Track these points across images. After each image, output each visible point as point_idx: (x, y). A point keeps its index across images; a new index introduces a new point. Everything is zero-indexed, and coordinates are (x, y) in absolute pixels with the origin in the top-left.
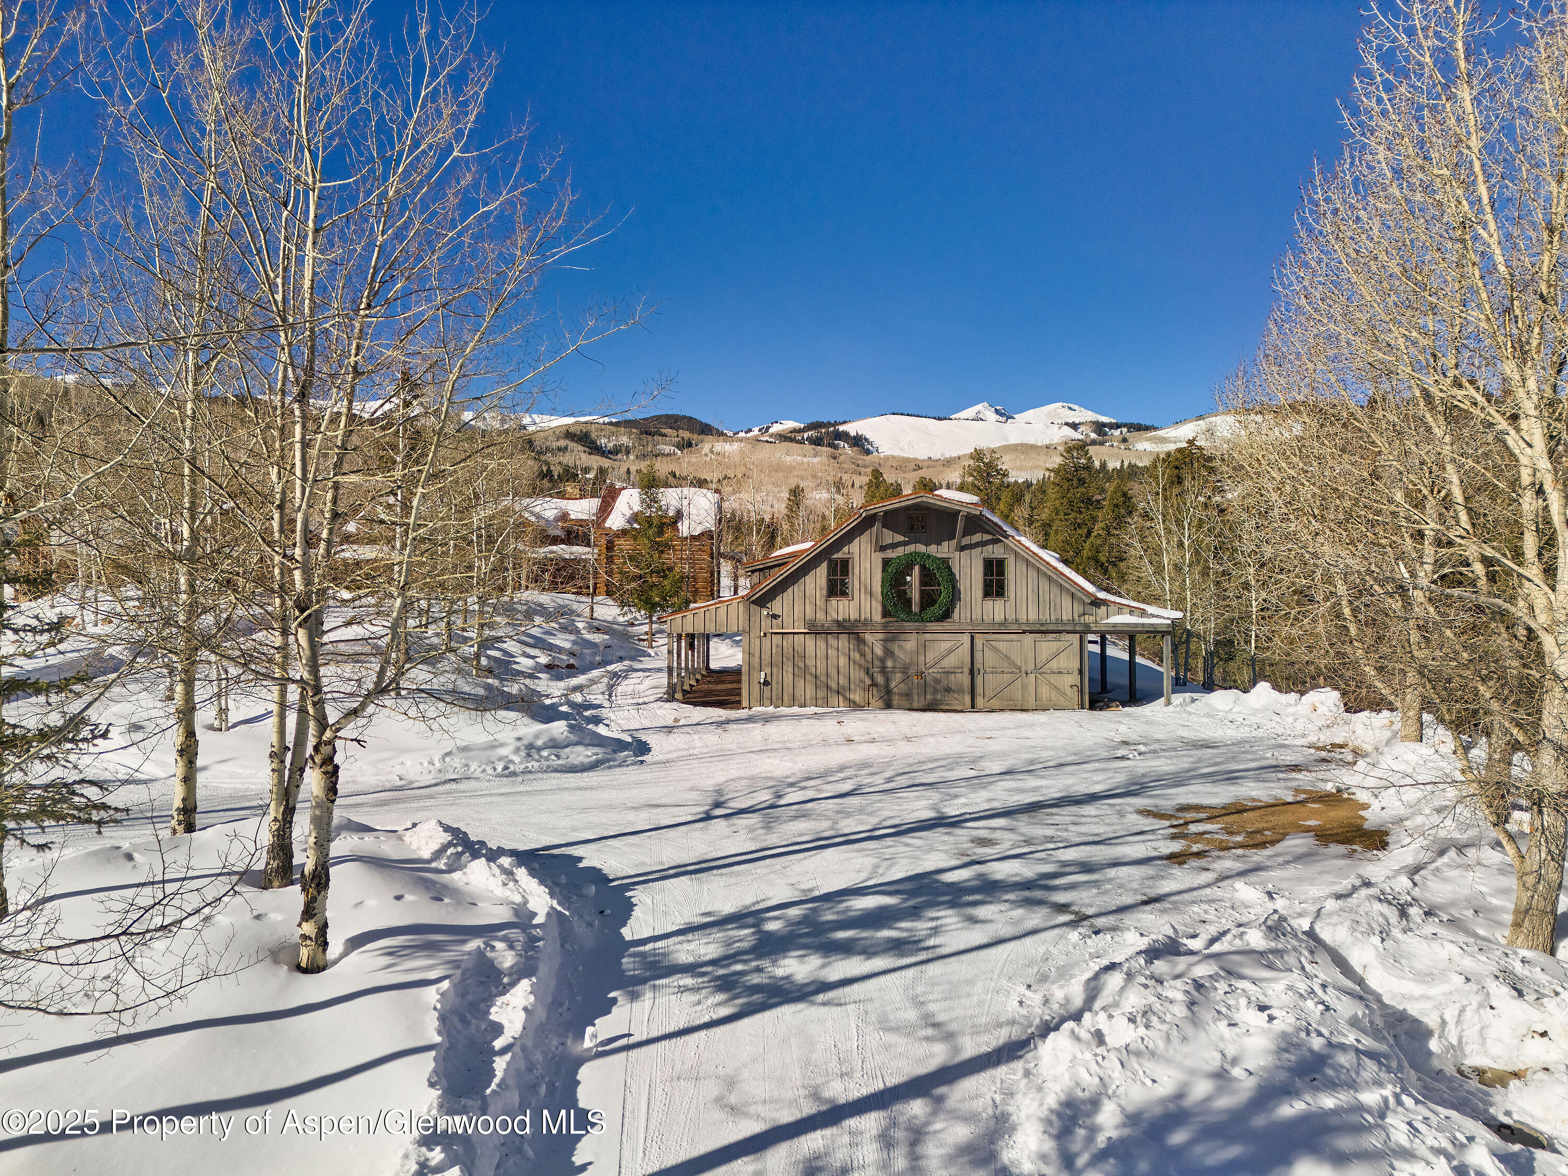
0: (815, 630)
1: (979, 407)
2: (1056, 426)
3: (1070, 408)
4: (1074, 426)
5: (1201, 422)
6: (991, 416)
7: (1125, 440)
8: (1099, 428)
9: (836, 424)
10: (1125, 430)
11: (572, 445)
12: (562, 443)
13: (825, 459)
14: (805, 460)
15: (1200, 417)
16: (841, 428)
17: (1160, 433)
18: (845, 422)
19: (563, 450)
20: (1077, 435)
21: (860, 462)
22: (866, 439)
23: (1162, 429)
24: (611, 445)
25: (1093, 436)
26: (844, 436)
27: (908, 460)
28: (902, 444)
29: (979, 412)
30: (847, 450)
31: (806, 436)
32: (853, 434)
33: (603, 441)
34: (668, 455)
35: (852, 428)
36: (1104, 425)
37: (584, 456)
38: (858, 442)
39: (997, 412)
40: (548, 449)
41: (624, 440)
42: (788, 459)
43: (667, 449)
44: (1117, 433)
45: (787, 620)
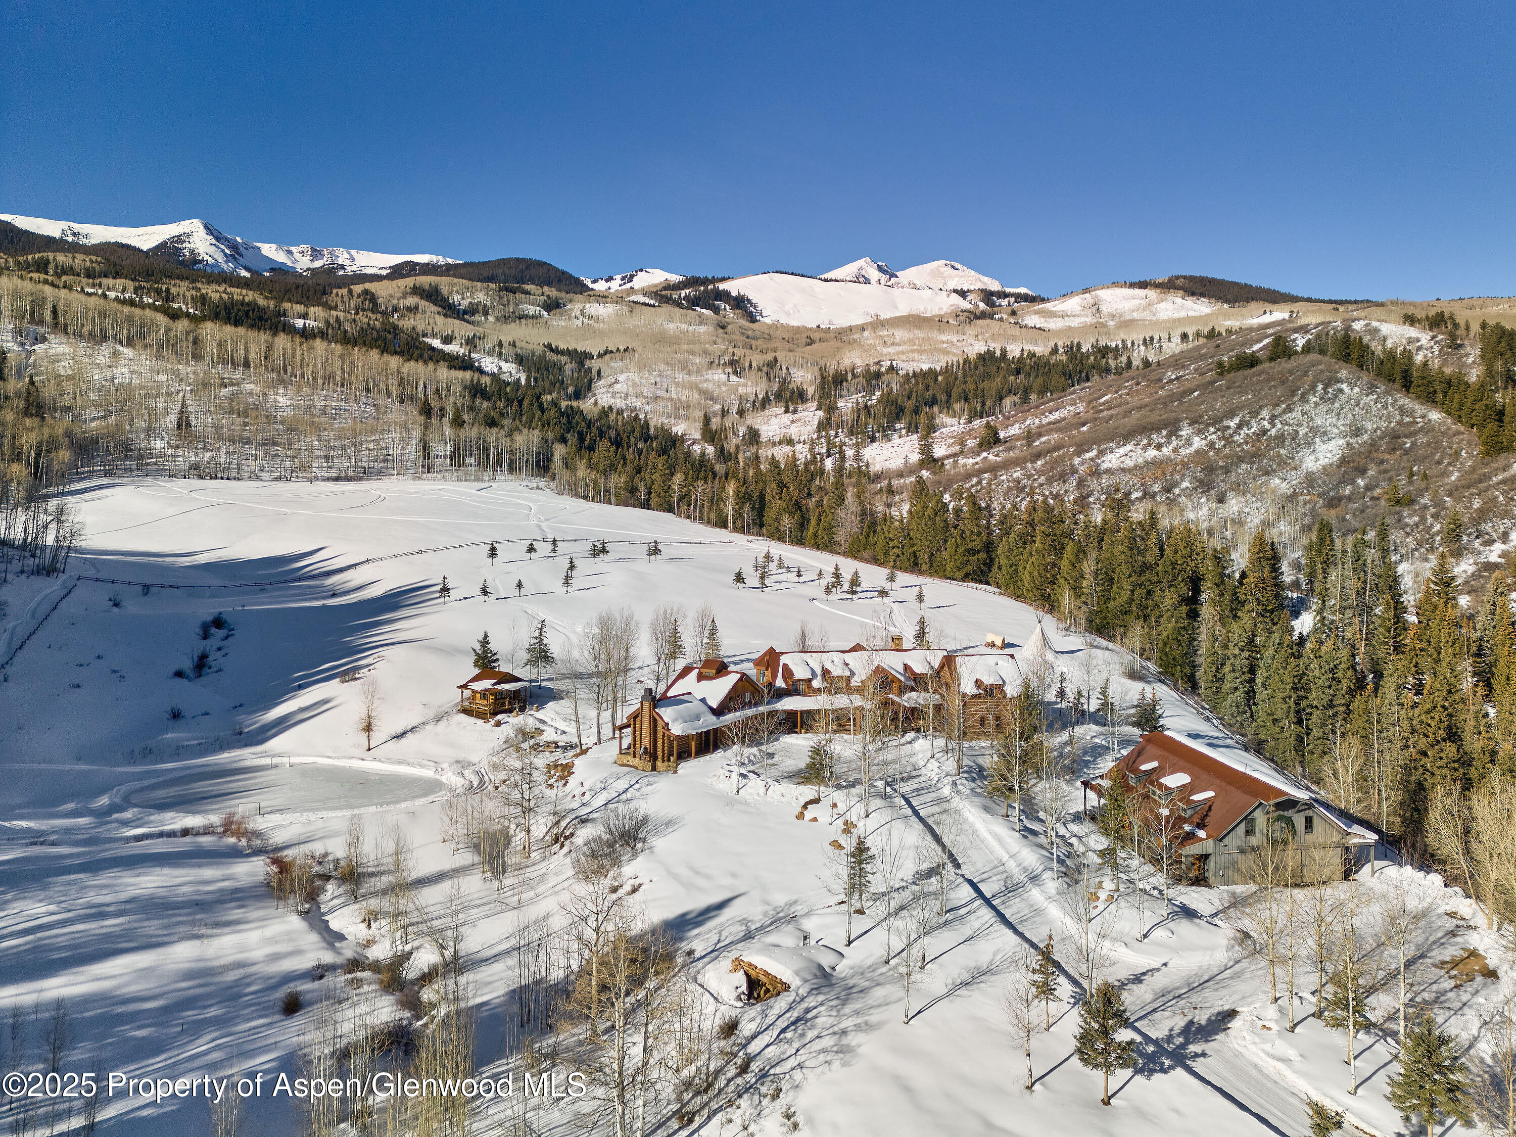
0: (1242, 851)
1: (861, 262)
2: (944, 293)
3: (953, 267)
4: (963, 294)
5: (1087, 295)
6: (873, 274)
7: (1014, 313)
8: (988, 296)
9: (714, 280)
10: (1012, 300)
11: (423, 303)
12: (411, 301)
13: (711, 329)
14: (691, 328)
15: (1086, 291)
16: (722, 286)
17: (1048, 306)
18: (723, 279)
19: (413, 310)
20: (966, 305)
21: (750, 333)
22: (748, 300)
23: (1048, 300)
24: (465, 303)
25: (982, 306)
26: (724, 296)
27: (798, 330)
28: (786, 308)
29: (861, 269)
30: (730, 313)
31: (683, 293)
32: (734, 293)
33: (456, 298)
34: (534, 317)
35: (733, 287)
36: (992, 293)
37: (440, 320)
38: (740, 303)
39: (880, 268)
40: (395, 310)
41: (481, 297)
42: (671, 326)
43: (532, 310)
44: (1004, 302)
45: (1230, 846)
